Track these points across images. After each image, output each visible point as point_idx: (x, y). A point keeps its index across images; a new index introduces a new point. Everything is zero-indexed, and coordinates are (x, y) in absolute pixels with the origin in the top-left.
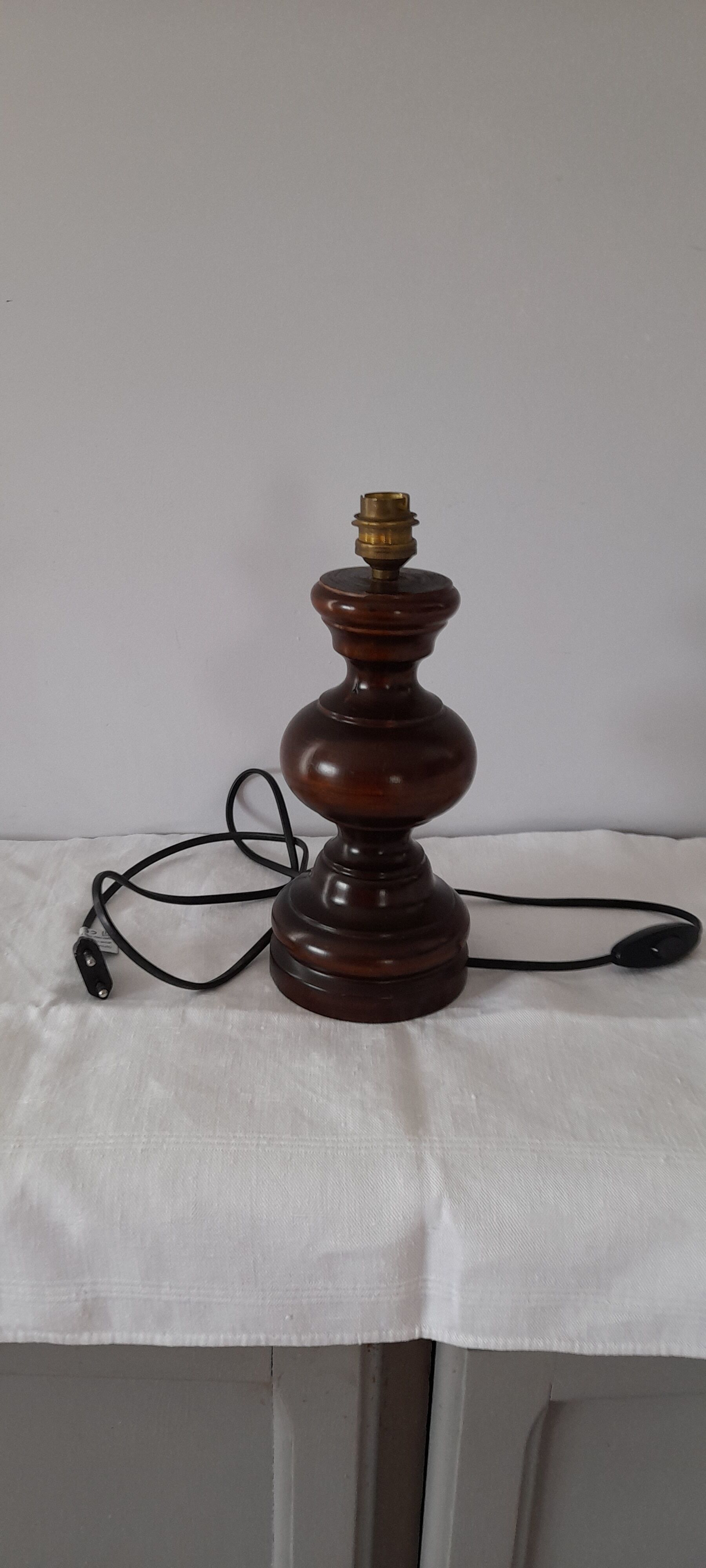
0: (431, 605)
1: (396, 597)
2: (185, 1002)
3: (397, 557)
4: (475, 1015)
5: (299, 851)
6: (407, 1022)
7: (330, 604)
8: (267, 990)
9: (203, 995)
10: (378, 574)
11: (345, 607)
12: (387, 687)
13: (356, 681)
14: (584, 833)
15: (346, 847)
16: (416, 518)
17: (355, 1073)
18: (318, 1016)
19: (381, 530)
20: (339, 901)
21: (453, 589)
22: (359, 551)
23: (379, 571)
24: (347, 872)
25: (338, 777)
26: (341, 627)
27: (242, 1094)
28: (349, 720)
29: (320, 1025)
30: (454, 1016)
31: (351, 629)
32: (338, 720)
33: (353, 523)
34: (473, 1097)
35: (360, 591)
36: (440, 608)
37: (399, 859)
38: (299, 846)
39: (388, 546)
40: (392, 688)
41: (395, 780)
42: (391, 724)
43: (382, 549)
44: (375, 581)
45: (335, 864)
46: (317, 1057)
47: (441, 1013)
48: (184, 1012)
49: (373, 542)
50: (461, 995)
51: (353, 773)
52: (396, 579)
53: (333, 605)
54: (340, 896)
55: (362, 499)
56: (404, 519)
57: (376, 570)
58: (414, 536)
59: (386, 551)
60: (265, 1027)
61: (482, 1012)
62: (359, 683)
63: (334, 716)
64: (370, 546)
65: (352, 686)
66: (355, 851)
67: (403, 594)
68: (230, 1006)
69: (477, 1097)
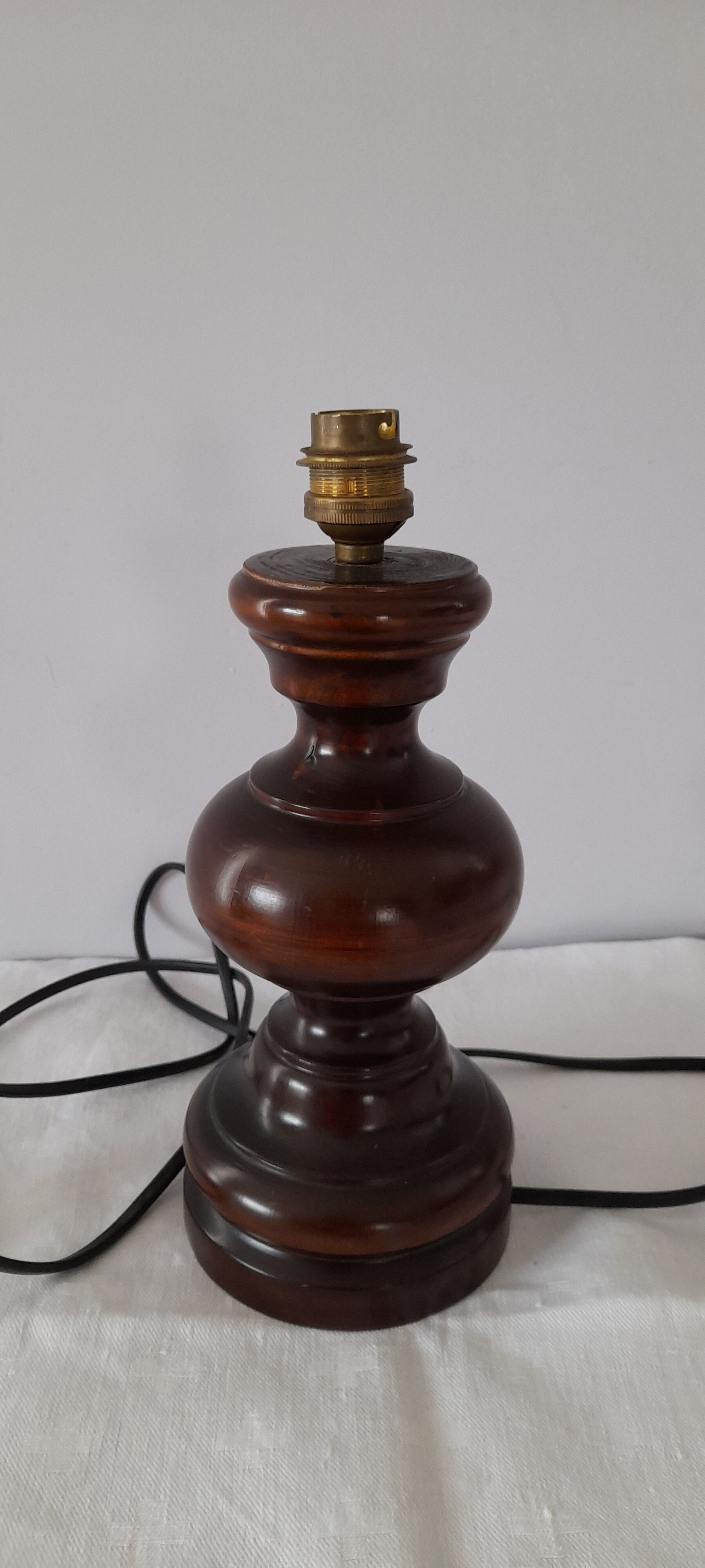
0: (442, 604)
1: (379, 590)
2: (31, 1302)
3: (379, 519)
4: (531, 1309)
5: (239, 988)
6: (415, 1324)
7: (262, 607)
8: (177, 1260)
9: (65, 1284)
10: (347, 552)
11: (287, 611)
12: (368, 751)
13: (313, 741)
14: (659, 943)
15: (302, 1023)
16: (409, 452)
17: (326, 1464)
18: (262, 1318)
19: (349, 471)
20: (292, 1120)
21: (478, 576)
22: (310, 511)
23: (348, 547)
24: (306, 1067)
25: (285, 913)
26: (282, 647)
27: (115, 1526)
28: (302, 812)
29: (265, 1338)
30: (494, 1309)
31: (300, 650)
32: (283, 811)
33: (300, 463)
34: (547, 1514)
35: (316, 581)
36: (460, 611)
37: (397, 1044)
38: (238, 980)
39: (363, 500)
40: (375, 753)
41: (385, 916)
42: (378, 817)
43: (352, 506)
44: (341, 565)
45: (285, 1051)
46: (256, 1423)
47: (472, 1302)
48: (26, 1325)
49: (335, 493)
50: (503, 1261)
51: (308, 908)
52: (378, 561)
53: (269, 608)
54: (293, 1111)
55: (315, 418)
56: (391, 452)
57: (342, 546)
58: (408, 484)
59: (358, 509)
60: (169, 1351)
61: (544, 1302)
62: (318, 746)
63: (276, 804)
64: (331, 501)
65: (307, 751)
66: (318, 1031)
67: (392, 583)
68: (111, 1307)
69: (553, 1513)
